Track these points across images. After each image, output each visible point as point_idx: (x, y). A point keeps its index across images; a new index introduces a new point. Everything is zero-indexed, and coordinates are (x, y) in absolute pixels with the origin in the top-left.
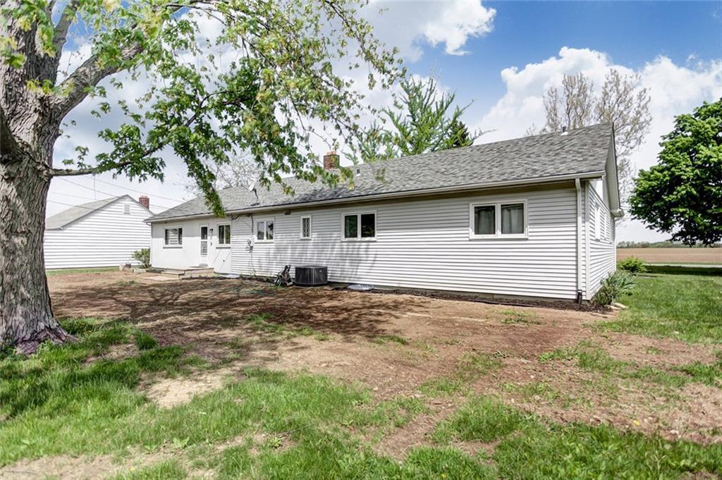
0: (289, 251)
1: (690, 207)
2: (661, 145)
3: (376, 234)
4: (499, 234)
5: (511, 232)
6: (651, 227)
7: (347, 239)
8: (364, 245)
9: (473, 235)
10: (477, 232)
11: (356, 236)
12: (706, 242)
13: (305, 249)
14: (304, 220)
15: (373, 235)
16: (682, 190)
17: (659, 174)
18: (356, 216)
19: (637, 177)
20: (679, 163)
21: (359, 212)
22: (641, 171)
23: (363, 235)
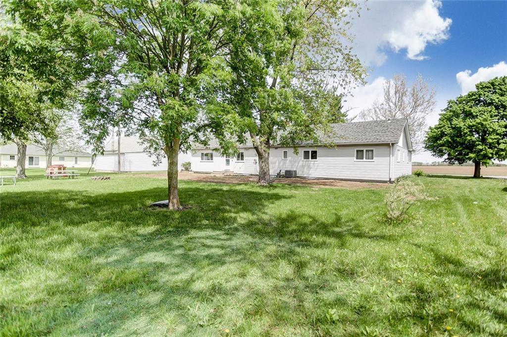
0: (277, 164)
1: (448, 147)
2: (440, 115)
3: (318, 158)
4: (364, 160)
5: (369, 159)
6: (433, 155)
7: (305, 160)
8: (312, 162)
9: (355, 160)
10: (357, 159)
11: (309, 159)
12: (459, 163)
13: (284, 164)
14: (284, 152)
15: (316, 158)
16: (445, 139)
17: (436, 130)
18: (309, 151)
19: (428, 130)
20: (445, 125)
21: (310, 150)
22: (430, 127)
23: (312, 159)
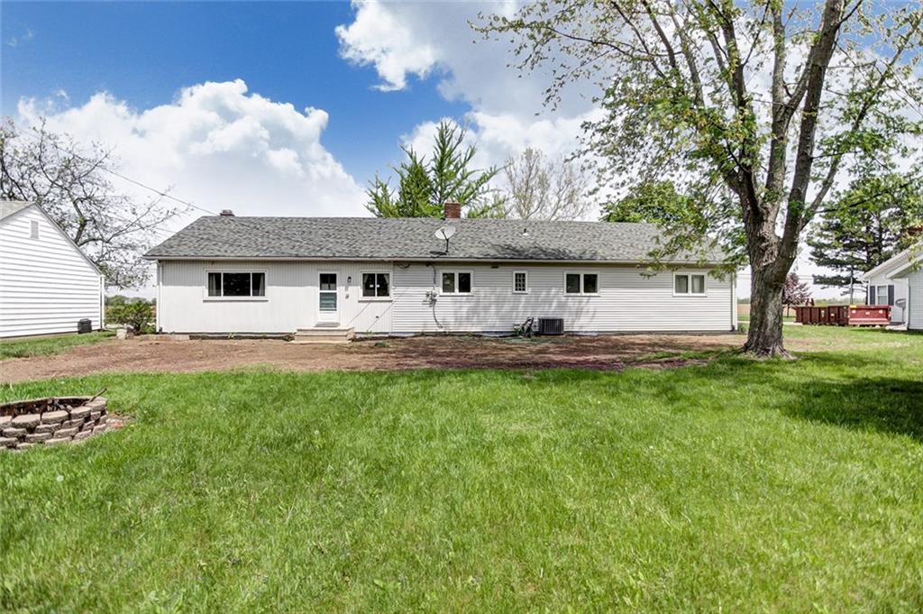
3: (598, 290)
4: (690, 293)
5: (698, 292)
8: (585, 300)
9: (674, 293)
10: (677, 291)
11: (579, 291)
14: (518, 274)
15: (595, 291)
18: (578, 276)
21: (582, 273)
23: (585, 291)
